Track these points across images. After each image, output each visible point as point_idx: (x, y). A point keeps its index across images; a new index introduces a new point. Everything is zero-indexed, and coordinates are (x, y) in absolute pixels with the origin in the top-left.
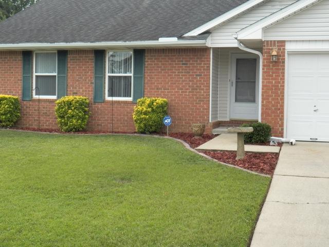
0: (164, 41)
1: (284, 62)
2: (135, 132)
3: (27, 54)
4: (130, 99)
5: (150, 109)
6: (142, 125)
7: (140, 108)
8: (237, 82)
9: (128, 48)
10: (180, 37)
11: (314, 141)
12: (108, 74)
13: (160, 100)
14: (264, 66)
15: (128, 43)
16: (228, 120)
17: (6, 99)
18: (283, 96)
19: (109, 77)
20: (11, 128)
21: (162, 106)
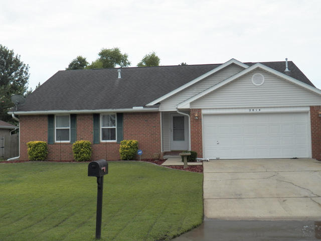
0: (136, 109)
1: (201, 120)
2: (120, 160)
3: (51, 117)
4: (115, 141)
5: (129, 147)
6: (125, 155)
7: (124, 146)
8: (174, 130)
9: (114, 112)
10: (144, 106)
11: (218, 159)
12: (101, 127)
13: (134, 141)
14: (191, 121)
15: (115, 110)
16: (170, 151)
17: (41, 143)
18: (202, 137)
19: (102, 129)
20: (43, 161)
21: (136, 144)
